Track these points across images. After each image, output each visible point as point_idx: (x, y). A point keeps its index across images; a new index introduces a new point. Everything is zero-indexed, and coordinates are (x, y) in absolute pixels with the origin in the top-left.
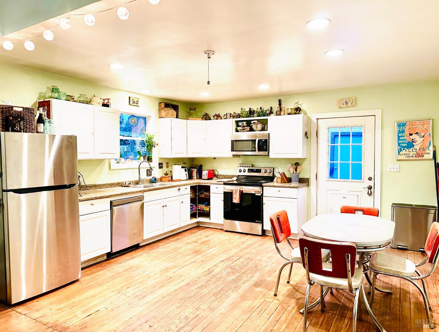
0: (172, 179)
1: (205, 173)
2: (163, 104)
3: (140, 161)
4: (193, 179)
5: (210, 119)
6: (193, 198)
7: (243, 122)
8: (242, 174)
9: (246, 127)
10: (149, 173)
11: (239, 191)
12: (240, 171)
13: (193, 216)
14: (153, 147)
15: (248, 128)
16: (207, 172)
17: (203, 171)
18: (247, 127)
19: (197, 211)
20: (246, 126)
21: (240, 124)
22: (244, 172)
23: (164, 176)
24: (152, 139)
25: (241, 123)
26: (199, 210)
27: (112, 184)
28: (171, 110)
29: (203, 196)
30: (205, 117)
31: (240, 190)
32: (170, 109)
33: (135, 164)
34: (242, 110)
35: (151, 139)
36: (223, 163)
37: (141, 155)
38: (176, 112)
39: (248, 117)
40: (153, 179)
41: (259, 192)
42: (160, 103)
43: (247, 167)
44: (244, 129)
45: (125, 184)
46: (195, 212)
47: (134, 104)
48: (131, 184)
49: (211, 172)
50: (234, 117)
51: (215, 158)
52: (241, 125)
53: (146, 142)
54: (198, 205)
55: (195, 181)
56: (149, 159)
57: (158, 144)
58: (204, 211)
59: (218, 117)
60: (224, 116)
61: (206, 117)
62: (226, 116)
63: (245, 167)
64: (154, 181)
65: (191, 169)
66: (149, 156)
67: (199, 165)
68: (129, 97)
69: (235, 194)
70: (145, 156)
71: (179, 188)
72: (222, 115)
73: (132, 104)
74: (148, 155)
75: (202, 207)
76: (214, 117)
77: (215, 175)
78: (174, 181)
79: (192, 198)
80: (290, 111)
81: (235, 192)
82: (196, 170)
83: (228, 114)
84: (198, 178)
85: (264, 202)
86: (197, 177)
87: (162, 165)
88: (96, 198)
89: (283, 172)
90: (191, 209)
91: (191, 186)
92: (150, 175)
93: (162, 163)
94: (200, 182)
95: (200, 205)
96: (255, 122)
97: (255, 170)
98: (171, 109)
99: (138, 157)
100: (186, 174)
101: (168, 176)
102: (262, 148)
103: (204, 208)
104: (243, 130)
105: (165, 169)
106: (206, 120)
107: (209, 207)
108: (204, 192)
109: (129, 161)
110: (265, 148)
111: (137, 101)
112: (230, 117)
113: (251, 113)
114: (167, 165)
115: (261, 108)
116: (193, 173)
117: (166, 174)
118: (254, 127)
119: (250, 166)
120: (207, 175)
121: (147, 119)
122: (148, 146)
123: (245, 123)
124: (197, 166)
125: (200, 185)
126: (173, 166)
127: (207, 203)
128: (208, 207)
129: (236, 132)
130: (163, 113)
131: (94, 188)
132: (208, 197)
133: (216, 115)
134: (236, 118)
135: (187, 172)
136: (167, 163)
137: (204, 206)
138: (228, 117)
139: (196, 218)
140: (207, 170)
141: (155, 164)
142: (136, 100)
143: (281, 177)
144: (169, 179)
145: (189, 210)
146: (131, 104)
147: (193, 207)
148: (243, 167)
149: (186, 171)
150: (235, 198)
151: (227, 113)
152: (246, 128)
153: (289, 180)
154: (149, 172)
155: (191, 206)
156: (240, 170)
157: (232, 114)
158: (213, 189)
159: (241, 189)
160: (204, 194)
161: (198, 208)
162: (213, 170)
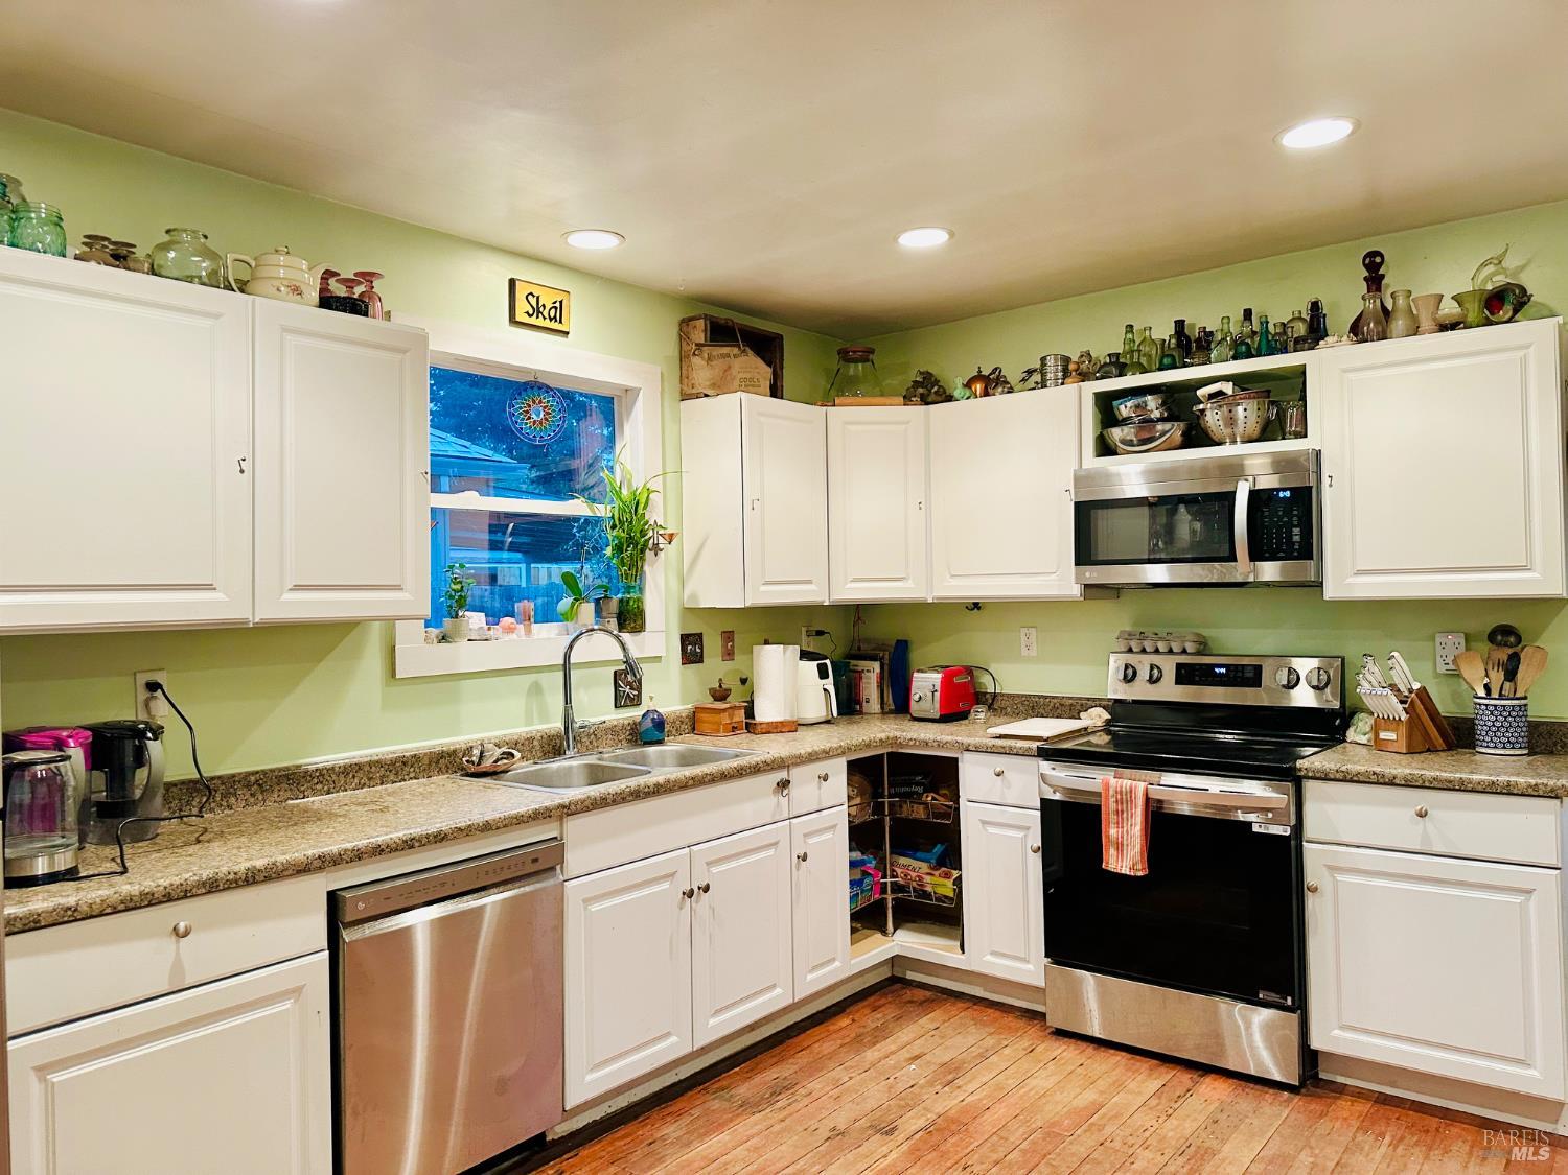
0: (753, 718)
1: (926, 684)
2: (700, 323)
3: (573, 628)
4: (861, 713)
5: (950, 398)
6: (864, 824)
7: (1140, 400)
8: (1141, 691)
9: (1160, 427)
10: (628, 690)
11: (1140, 802)
12: (1129, 676)
13: (867, 918)
14: (649, 554)
15: (1176, 431)
16: (936, 678)
17: (915, 674)
18: (1168, 426)
19: (889, 897)
20: (1162, 420)
21: (1125, 409)
22: (1152, 681)
23: (709, 702)
24: (641, 506)
25: (1129, 404)
26: (897, 888)
27: (404, 763)
28: (743, 359)
29: (919, 813)
30: (921, 390)
31: (1147, 799)
32: (735, 350)
33: (547, 641)
34: (1130, 336)
35: (640, 511)
36: (1024, 630)
37: (579, 598)
38: (770, 370)
39: (1173, 366)
40: (648, 723)
41: (1278, 816)
42: (685, 322)
43: (1170, 651)
44: (1147, 435)
45: (479, 764)
46: (875, 903)
47: (540, 322)
48: (518, 755)
49: (957, 680)
50: (1084, 376)
51: (977, 606)
52: (1130, 418)
53: (613, 527)
54: (895, 857)
55: (876, 732)
56: (630, 618)
57: (672, 535)
58: (927, 895)
59: (991, 383)
60: (1024, 380)
61: (929, 391)
62: (1036, 377)
63: (1157, 651)
64: (652, 731)
65: (853, 662)
66: (628, 600)
67: (893, 643)
68: (512, 283)
69: (1113, 817)
70: (606, 597)
71: (782, 775)
72: (1013, 374)
73: (526, 319)
74: (620, 596)
75: (914, 875)
76: (968, 385)
77: (979, 697)
78: (759, 728)
79: (857, 821)
80: (1449, 309)
81: (1113, 806)
82: (876, 666)
83: (1050, 362)
84: (891, 712)
85: (1310, 878)
86: (882, 703)
87: (702, 648)
88: (212, 887)
89: (1416, 686)
90: (852, 883)
91: (850, 763)
92: (635, 701)
93: (700, 636)
94: (898, 734)
95: (903, 860)
96: (1220, 393)
97: (1223, 670)
98: (744, 351)
99: (565, 604)
100: (825, 690)
101: (733, 700)
102: (1279, 538)
103: (928, 879)
104: (1144, 442)
105: (715, 668)
106: (927, 404)
107: (955, 874)
108: (920, 789)
109: (510, 630)
110: (1297, 538)
111: (559, 307)
112: (1060, 374)
113: (1189, 345)
114: (725, 646)
115: (1248, 314)
116: (863, 685)
117: (720, 695)
118: (1213, 419)
119: (1190, 648)
120: (937, 695)
121: (620, 406)
122: (619, 549)
123: (1152, 402)
124: (882, 647)
125: (901, 751)
126: (756, 648)
127: (938, 849)
128: (947, 876)
129: (1098, 456)
130: (702, 372)
131: (288, 794)
132: (946, 815)
133: (979, 377)
134: (1102, 378)
135: (829, 683)
136: (728, 636)
137: (924, 867)
138: (1050, 376)
139: (884, 932)
140: (934, 669)
141: (658, 641)
142: (547, 300)
143: (1404, 716)
144: (736, 719)
145: (845, 891)
146: (521, 317)
147: (865, 874)
148: (1144, 651)
149: (823, 674)
150: (1119, 847)
151: (1043, 360)
152: (1164, 433)
153: (1459, 736)
154: (629, 684)
155: (853, 864)
156: (1130, 671)
157: (1075, 359)
158: (974, 776)
159: (1156, 793)
160: (926, 804)
161: (893, 877)
162: (969, 671)
